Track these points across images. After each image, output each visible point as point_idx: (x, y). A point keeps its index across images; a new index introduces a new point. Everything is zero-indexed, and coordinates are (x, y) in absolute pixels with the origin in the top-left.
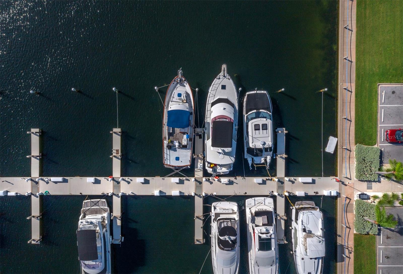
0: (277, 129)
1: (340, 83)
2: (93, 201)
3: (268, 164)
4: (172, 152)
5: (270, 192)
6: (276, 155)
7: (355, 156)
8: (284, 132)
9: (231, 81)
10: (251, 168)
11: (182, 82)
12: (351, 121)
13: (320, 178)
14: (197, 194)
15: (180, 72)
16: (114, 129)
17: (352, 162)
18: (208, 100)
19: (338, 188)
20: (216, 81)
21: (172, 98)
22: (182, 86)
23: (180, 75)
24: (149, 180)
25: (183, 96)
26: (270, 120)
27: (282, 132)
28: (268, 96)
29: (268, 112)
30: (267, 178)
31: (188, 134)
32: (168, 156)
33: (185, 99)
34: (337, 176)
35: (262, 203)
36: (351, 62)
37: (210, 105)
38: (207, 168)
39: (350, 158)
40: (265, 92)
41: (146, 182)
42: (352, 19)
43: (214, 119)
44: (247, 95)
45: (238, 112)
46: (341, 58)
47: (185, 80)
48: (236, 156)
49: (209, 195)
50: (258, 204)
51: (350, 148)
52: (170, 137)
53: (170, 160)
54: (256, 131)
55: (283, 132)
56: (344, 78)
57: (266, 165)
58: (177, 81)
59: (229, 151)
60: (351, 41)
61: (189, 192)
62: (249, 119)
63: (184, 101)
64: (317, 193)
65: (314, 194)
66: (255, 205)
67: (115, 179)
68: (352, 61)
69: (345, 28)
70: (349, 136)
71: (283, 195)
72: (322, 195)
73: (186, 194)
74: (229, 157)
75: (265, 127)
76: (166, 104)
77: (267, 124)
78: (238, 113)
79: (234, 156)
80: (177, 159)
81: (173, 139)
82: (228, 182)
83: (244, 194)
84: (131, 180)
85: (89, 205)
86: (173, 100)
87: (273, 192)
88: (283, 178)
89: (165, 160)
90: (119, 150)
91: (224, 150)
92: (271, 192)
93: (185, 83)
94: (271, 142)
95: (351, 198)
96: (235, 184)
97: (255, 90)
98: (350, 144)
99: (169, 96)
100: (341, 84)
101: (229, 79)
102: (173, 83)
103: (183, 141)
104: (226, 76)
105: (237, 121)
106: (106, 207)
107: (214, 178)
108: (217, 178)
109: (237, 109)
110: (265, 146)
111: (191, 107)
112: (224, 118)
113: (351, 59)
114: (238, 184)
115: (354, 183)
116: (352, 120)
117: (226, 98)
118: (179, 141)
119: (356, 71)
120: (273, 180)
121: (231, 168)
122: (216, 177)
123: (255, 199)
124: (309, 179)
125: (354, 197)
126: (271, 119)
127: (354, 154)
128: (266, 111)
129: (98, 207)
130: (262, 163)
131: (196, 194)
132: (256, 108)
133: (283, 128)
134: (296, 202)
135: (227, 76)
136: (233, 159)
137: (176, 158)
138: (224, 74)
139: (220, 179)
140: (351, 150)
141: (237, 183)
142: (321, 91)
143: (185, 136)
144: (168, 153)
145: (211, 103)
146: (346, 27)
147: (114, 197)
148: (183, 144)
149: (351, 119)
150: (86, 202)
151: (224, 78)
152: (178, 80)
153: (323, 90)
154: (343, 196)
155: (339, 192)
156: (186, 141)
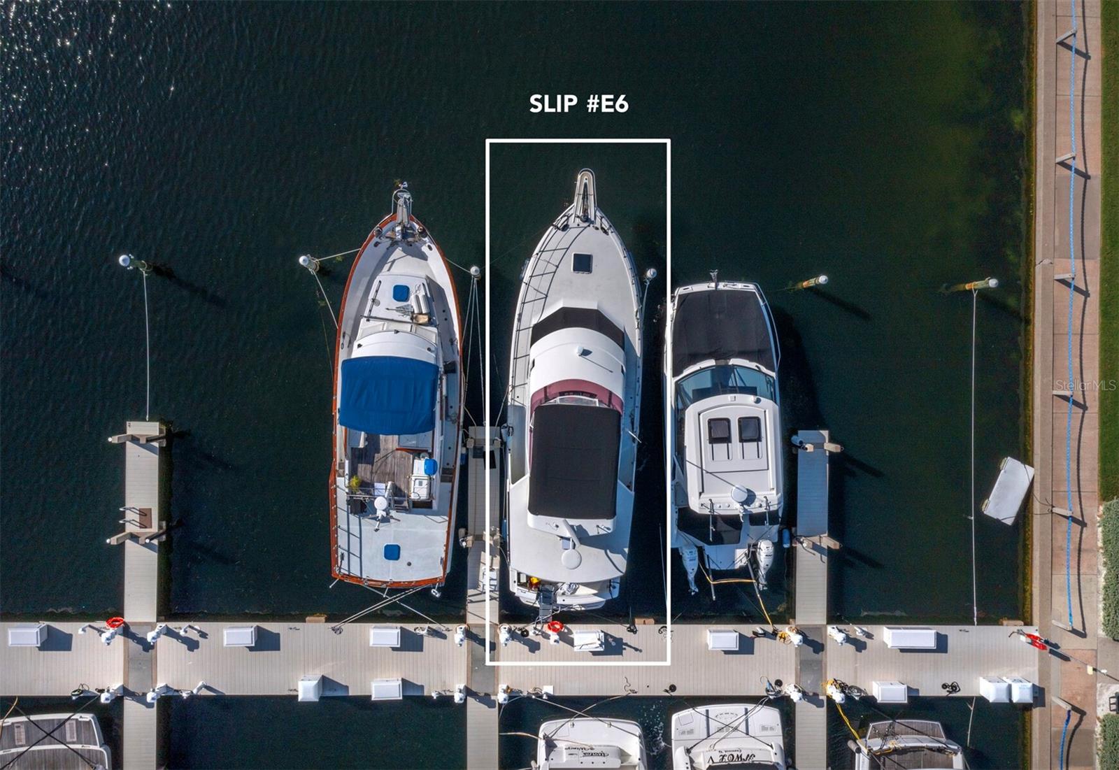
0: (796, 434)
1: (1044, 257)
2: (38, 721)
3: (762, 572)
4: (368, 525)
5: (770, 684)
6: (793, 537)
7: (1100, 544)
8: (825, 448)
9: (611, 237)
10: (694, 588)
11: (410, 239)
12: (1084, 407)
13: (964, 631)
14: (474, 689)
15: (404, 197)
16: (132, 423)
17: (1090, 567)
18: (520, 315)
19: (1036, 668)
20: (552, 238)
21: (370, 302)
22: (413, 256)
23: (405, 210)
24: (278, 635)
25: (417, 297)
26: (771, 401)
27: (819, 446)
28: (762, 304)
29: (763, 369)
30: (758, 628)
31: (431, 455)
32: (355, 542)
33: (424, 311)
34: (1028, 623)
35: (736, 729)
36: (1086, 177)
37: (526, 336)
38: (514, 588)
39: (1082, 553)
40: (751, 287)
41: (266, 642)
42: (1087, 11)
43: (543, 396)
44: (680, 296)
45: (640, 363)
46: (1045, 159)
47: (423, 234)
48: (631, 546)
49: (525, 694)
50: (720, 730)
51: (1079, 513)
52: (360, 465)
53: (361, 558)
54: (714, 445)
55: (823, 448)
56: (1057, 240)
57: (754, 581)
58: (389, 234)
59: (602, 532)
60: (1083, 96)
61: (445, 682)
62: (689, 398)
63: (421, 316)
64: (954, 688)
65: (944, 693)
66: (709, 736)
67: (133, 629)
68: (1089, 173)
69: (1062, 43)
70: (1076, 467)
71: (821, 697)
72: (972, 698)
73: (429, 690)
74: (603, 551)
75: (751, 430)
76: (346, 327)
77: (758, 419)
78: (643, 367)
79: (626, 550)
80: (392, 552)
81: (372, 473)
82: (601, 645)
83: (667, 691)
84: (203, 635)
85: (23, 737)
86: (373, 314)
87: (779, 683)
88: (820, 630)
89: (342, 559)
90: (151, 509)
91: (580, 527)
92: (773, 685)
93: (425, 243)
94: (774, 492)
95: (1085, 709)
96: (627, 652)
97: (710, 279)
98: (1080, 498)
99: (360, 294)
100: (1046, 261)
101: (605, 232)
102: (376, 244)
103: (413, 483)
104: (593, 219)
105: (638, 404)
106: (96, 744)
107: (546, 626)
108: (558, 627)
109: (639, 355)
110: (752, 506)
111: (452, 341)
112: (583, 393)
113: (1086, 168)
114: (641, 651)
115: (1096, 651)
116: (1088, 405)
117: (594, 306)
118: (398, 484)
119: (1104, 212)
120: (781, 637)
121: (614, 587)
122: (553, 624)
123: (707, 711)
124: (924, 636)
125: (1094, 705)
126: (773, 398)
127: (1096, 536)
128: (753, 365)
129: (63, 747)
130: (737, 567)
131: (468, 692)
132: (715, 352)
133: (821, 431)
134: (871, 725)
135: (598, 220)
136: (621, 562)
137: (387, 548)
138: (585, 211)
139: (570, 632)
140: (1086, 521)
141: (636, 650)
142: (967, 287)
143: (420, 465)
144: (355, 529)
145: (532, 326)
146: (1065, 41)
147: (129, 705)
148: (413, 496)
149: (1085, 401)
150: (8, 726)
151: (586, 224)
152: (393, 230)
153: (979, 284)
154: (1056, 700)
155: (1042, 686)
156: (425, 482)
